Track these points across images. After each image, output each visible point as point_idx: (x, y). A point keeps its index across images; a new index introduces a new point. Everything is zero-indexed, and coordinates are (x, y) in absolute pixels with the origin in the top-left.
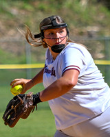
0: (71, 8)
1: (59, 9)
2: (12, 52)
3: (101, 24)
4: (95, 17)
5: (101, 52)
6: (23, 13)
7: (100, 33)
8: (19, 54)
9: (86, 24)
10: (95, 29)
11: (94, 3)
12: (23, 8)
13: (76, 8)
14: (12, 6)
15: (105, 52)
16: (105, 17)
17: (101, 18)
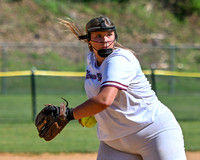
0: (135, 12)
1: (122, 14)
2: (69, 58)
3: (167, 32)
4: (160, 24)
5: (166, 61)
6: (83, 16)
7: (165, 41)
8: (77, 61)
9: (151, 31)
10: (160, 37)
11: (159, 9)
12: (83, 12)
13: (140, 12)
14: (71, 8)
15: (169, 62)
16: (171, 25)
17: (167, 25)
